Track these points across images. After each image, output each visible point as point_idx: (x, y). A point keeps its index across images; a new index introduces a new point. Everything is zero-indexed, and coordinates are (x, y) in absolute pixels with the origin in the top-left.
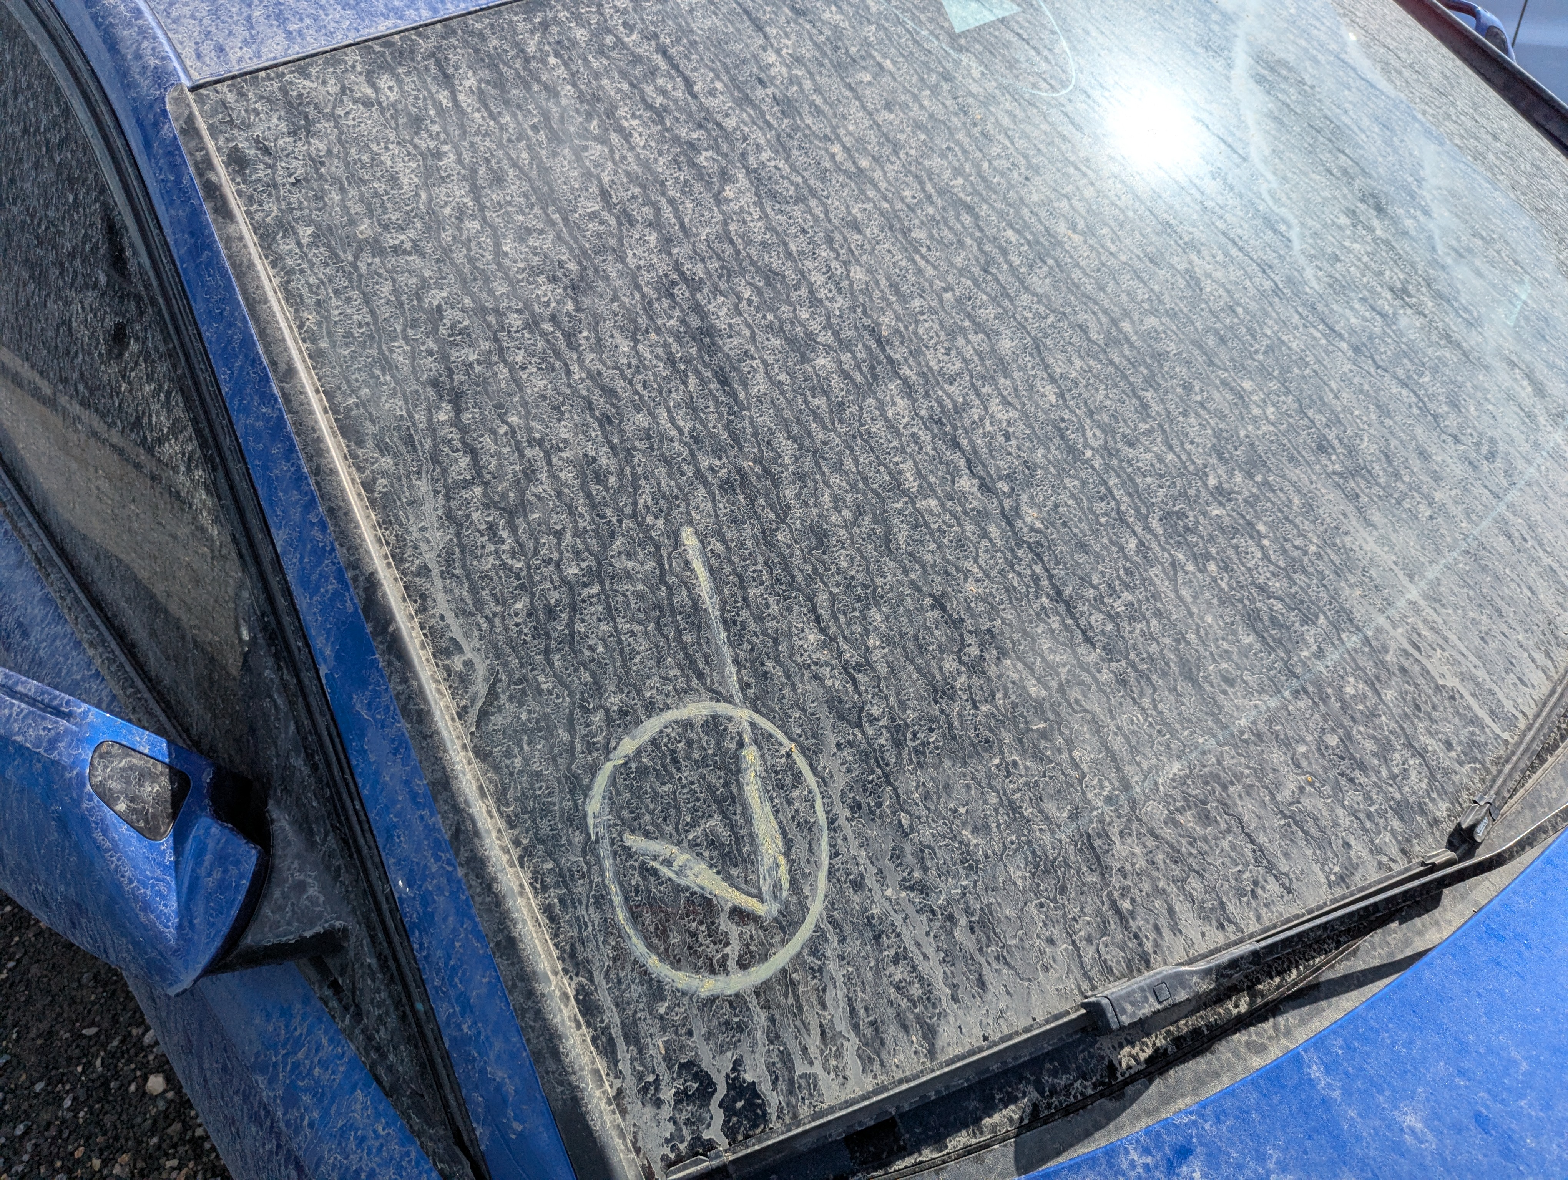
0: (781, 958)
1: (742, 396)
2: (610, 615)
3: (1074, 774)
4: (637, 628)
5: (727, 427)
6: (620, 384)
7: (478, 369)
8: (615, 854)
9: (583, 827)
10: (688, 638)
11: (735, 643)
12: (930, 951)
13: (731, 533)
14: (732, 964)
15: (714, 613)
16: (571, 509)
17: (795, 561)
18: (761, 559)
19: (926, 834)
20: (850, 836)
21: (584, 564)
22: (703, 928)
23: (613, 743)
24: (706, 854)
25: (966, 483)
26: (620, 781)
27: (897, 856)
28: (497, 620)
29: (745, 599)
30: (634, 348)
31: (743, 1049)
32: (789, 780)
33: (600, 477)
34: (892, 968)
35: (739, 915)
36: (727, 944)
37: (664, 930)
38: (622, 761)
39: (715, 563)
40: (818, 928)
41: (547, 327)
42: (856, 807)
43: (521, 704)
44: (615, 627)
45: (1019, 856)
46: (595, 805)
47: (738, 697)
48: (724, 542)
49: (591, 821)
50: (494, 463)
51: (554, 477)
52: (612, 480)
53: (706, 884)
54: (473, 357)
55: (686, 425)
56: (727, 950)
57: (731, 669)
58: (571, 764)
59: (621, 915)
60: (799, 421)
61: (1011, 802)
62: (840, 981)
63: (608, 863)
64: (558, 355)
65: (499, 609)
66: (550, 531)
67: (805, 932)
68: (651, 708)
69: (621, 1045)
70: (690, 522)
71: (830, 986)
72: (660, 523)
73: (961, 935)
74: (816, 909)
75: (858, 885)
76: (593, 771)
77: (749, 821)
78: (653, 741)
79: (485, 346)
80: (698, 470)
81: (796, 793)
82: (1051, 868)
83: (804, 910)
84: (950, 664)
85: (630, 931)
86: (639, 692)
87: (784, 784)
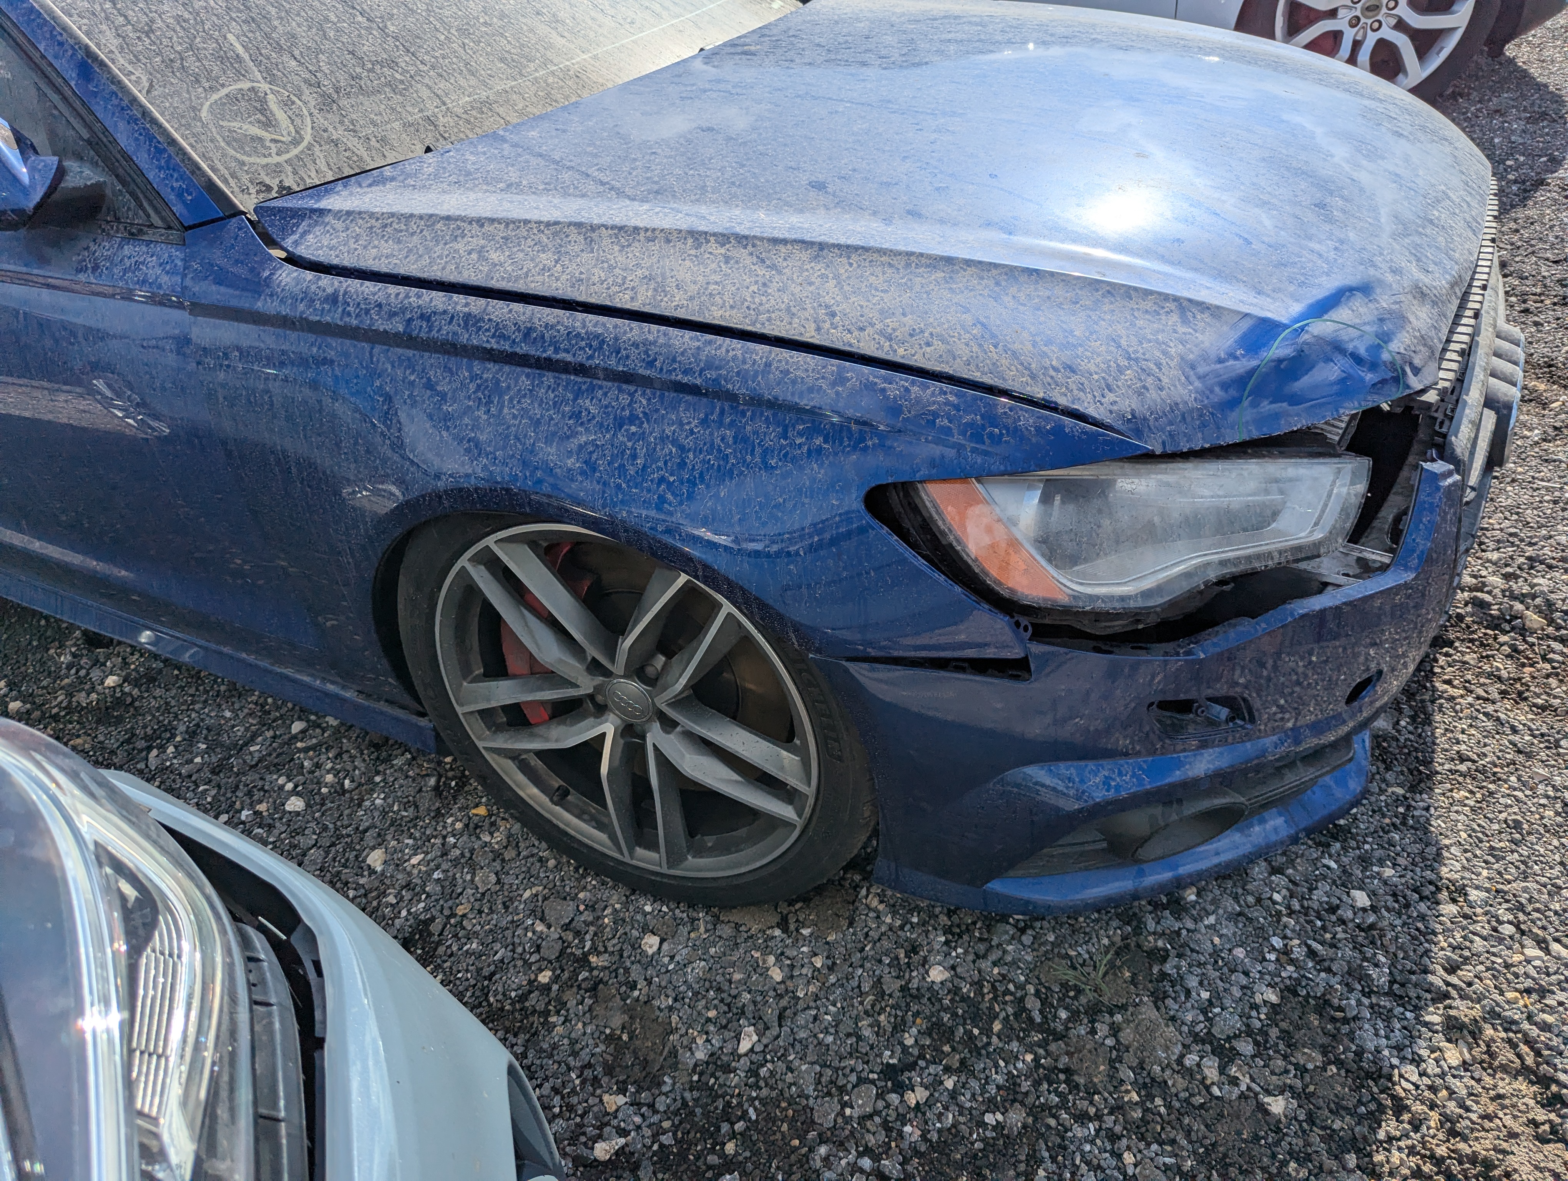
0: (295, 151)
2: (199, 60)
3: (420, 100)
4: (212, 63)
8: (216, 128)
9: (200, 120)
10: (236, 65)
11: (259, 65)
12: (360, 148)
13: (250, 35)
14: (273, 154)
15: (246, 57)
16: (175, 31)
17: (282, 42)
18: (266, 42)
19: (354, 116)
20: (320, 118)
21: (184, 46)
22: (259, 145)
23: (209, 97)
24: (256, 125)
25: (360, 19)
26: (213, 107)
27: (341, 122)
28: (148, 64)
29: (260, 54)
31: (283, 177)
32: (289, 103)
33: (186, 21)
34: (345, 153)
35: (275, 141)
36: (270, 149)
37: (242, 147)
38: (213, 102)
39: (245, 44)
40: (309, 144)
42: (321, 110)
43: (165, 88)
44: (202, 64)
45: (397, 122)
46: (204, 114)
47: (262, 81)
48: (248, 38)
49: (203, 119)
50: (135, 19)
51: (163, 21)
52: (191, 21)
53: (258, 133)
56: (271, 151)
57: (257, 73)
58: (192, 103)
59: (223, 144)
61: (392, 107)
62: (322, 157)
63: (213, 130)
65: (148, 61)
66: (166, 37)
67: (305, 144)
68: (223, 86)
69: (230, 180)
70: (231, 32)
71: (318, 159)
72: (216, 33)
73: (373, 142)
74: (308, 138)
75: (325, 131)
76: (202, 105)
77: (274, 115)
78: (226, 95)
80: (231, 17)
81: (293, 106)
82: (411, 125)
83: (302, 139)
84: (358, 70)
85: (228, 149)
86: (217, 81)
87: (287, 104)
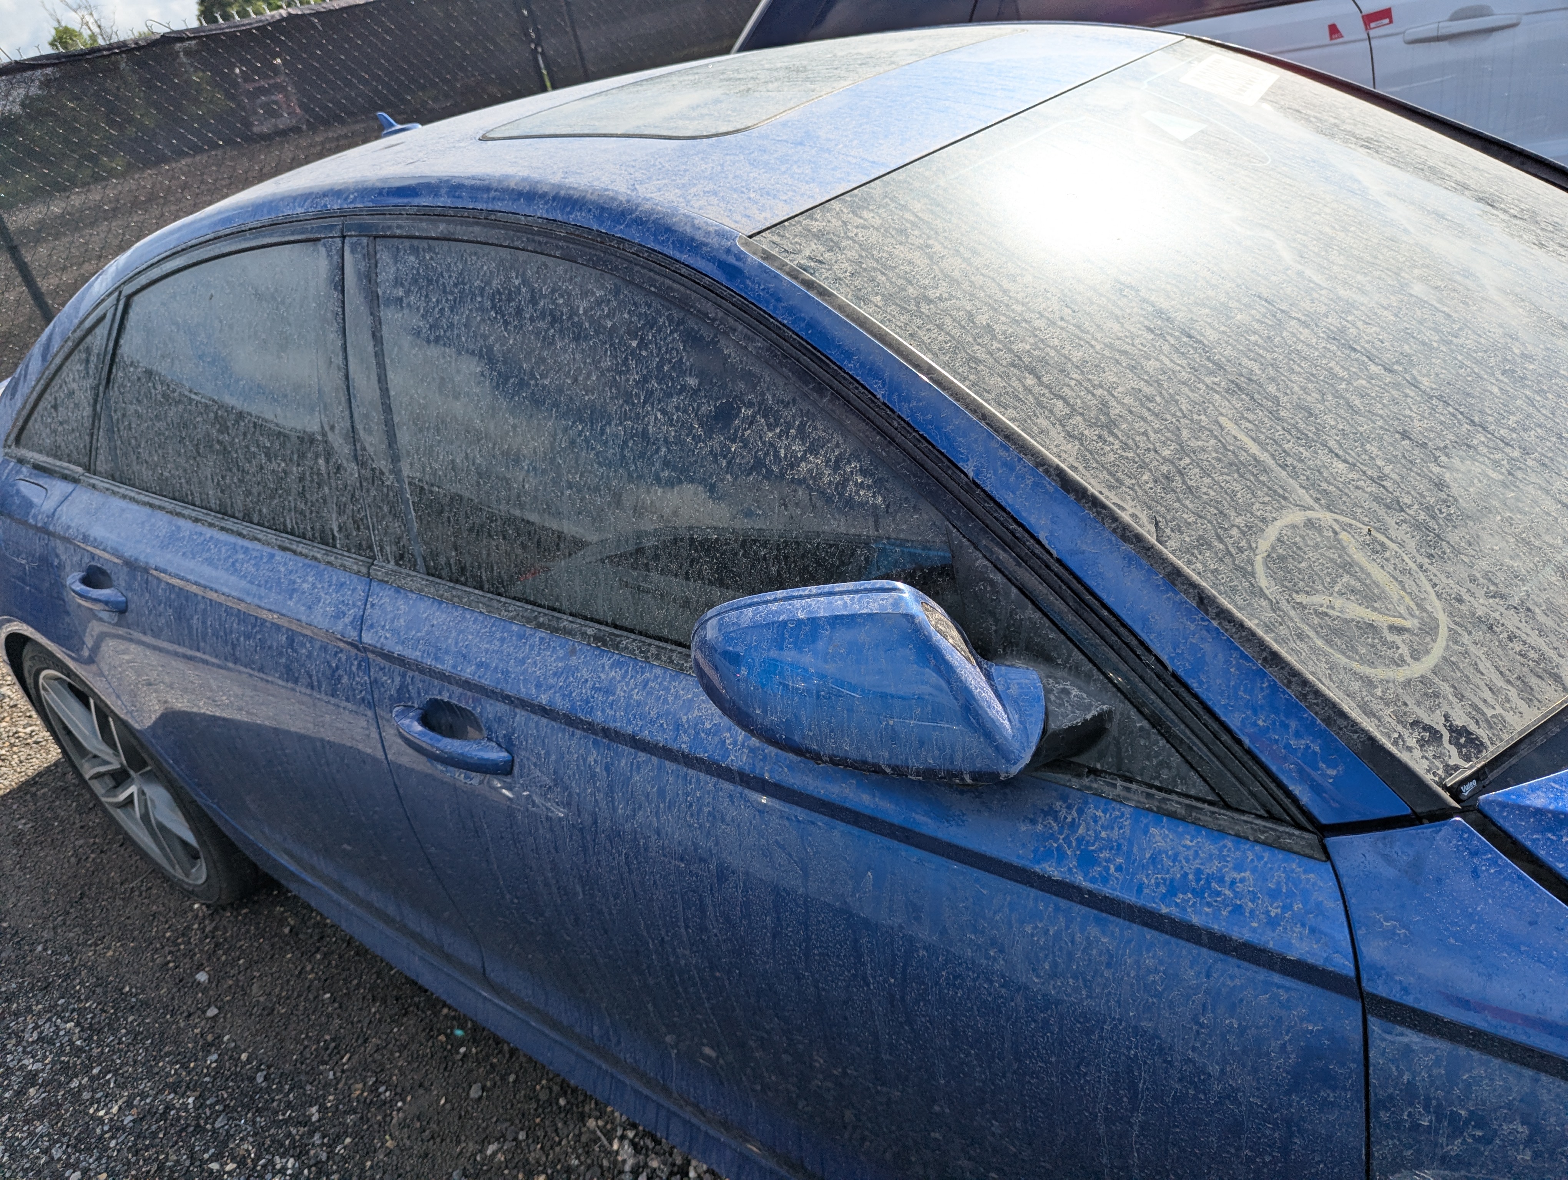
0: (1438, 650)
1: (1206, 342)
3: (1550, 518)
4: (1225, 477)
5: (1208, 358)
6: (1127, 348)
7: (1036, 353)
8: (1294, 607)
9: (1263, 594)
10: (1262, 478)
11: (1294, 475)
12: (1529, 631)
13: (1251, 417)
14: (1408, 659)
15: (1271, 462)
16: (1144, 419)
17: (1302, 426)
18: (1279, 428)
19: (1483, 565)
20: (1438, 573)
21: (1172, 448)
22: (1377, 641)
23: (1254, 545)
24: (1352, 598)
25: (1374, 369)
26: (1271, 565)
27: (1473, 580)
28: (1136, 487)
29: (1285, 452)
30: (1122, 326)
31: (1445, 707)
32: (1379, 548)
33: (1151, 399)
34: (1511, 644)
35: (1396, 629)
36: (1398, 648)
37: (1352, 647)
38: (1266, 554)
39: (1253, 434)
40: (1450, 630)
41: (1063, 324)
42: (1430, 556)
43: (1181, 533)
44: (1213, 479)
45: (1548, 569)
46: (1264, 582)
47: (1316, 506)
48: (1250, 422)
49: (1267, 592)
50: (1079, 401)
51: (1121, 403)
52: (1158, 399)
53: (1364, 615)
54: (1028, 347)
55: (1184, 363)
56: (1400, 651)
57: (1300, 491)
58: (1234, 561)
60: (1250, 350)
61: (1523, 539)
62: (1483, 657)
63: (1292, 613)
64: (1080, 339)
65: (1133, 481)
66: (1139, 434)
67: (1443, 632)
68: (1264, 521)
70: (1222, 414)
71: (1478, 662)
72: (1203, 417)
73: (1541, 618)
74: (1442, 618)
75: (1460, 600)
76: (1251, 562)
77: (1369, 575)
78: (1278, 540)
79: (1032, 340)
80: (1207, 386)
81: (1387, 554)
83: (1435, 619)
84: (1435, 468)
85: (1331, 651)
86: (1252, 513)
87: (1377, 549)
